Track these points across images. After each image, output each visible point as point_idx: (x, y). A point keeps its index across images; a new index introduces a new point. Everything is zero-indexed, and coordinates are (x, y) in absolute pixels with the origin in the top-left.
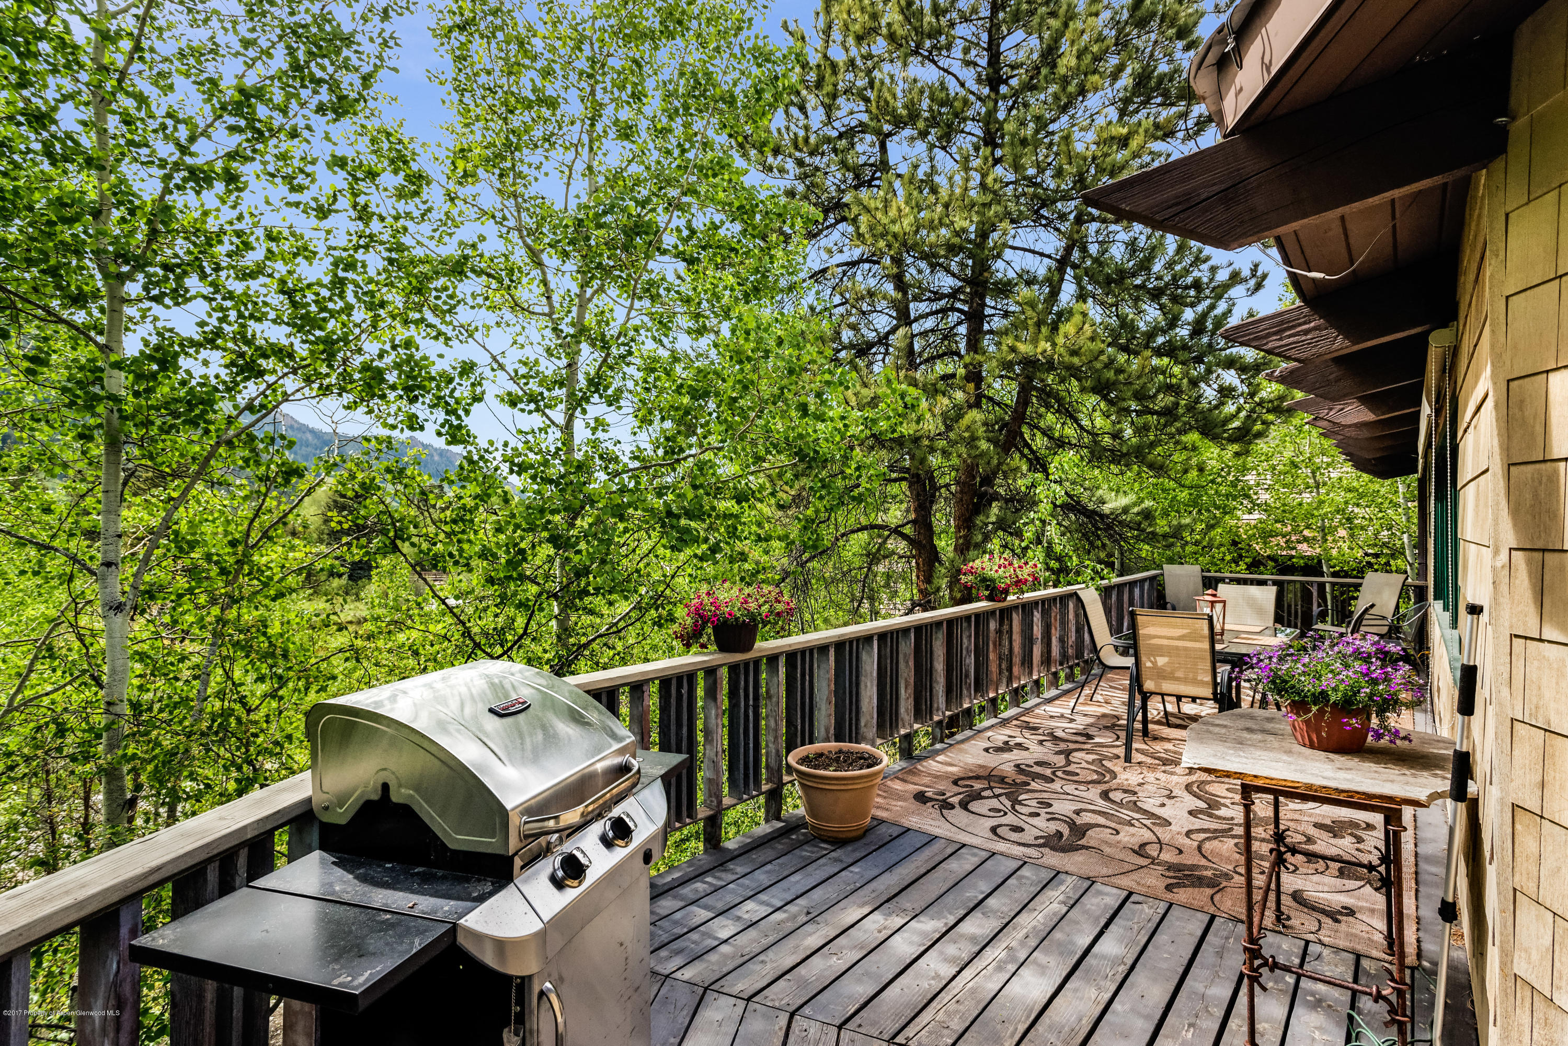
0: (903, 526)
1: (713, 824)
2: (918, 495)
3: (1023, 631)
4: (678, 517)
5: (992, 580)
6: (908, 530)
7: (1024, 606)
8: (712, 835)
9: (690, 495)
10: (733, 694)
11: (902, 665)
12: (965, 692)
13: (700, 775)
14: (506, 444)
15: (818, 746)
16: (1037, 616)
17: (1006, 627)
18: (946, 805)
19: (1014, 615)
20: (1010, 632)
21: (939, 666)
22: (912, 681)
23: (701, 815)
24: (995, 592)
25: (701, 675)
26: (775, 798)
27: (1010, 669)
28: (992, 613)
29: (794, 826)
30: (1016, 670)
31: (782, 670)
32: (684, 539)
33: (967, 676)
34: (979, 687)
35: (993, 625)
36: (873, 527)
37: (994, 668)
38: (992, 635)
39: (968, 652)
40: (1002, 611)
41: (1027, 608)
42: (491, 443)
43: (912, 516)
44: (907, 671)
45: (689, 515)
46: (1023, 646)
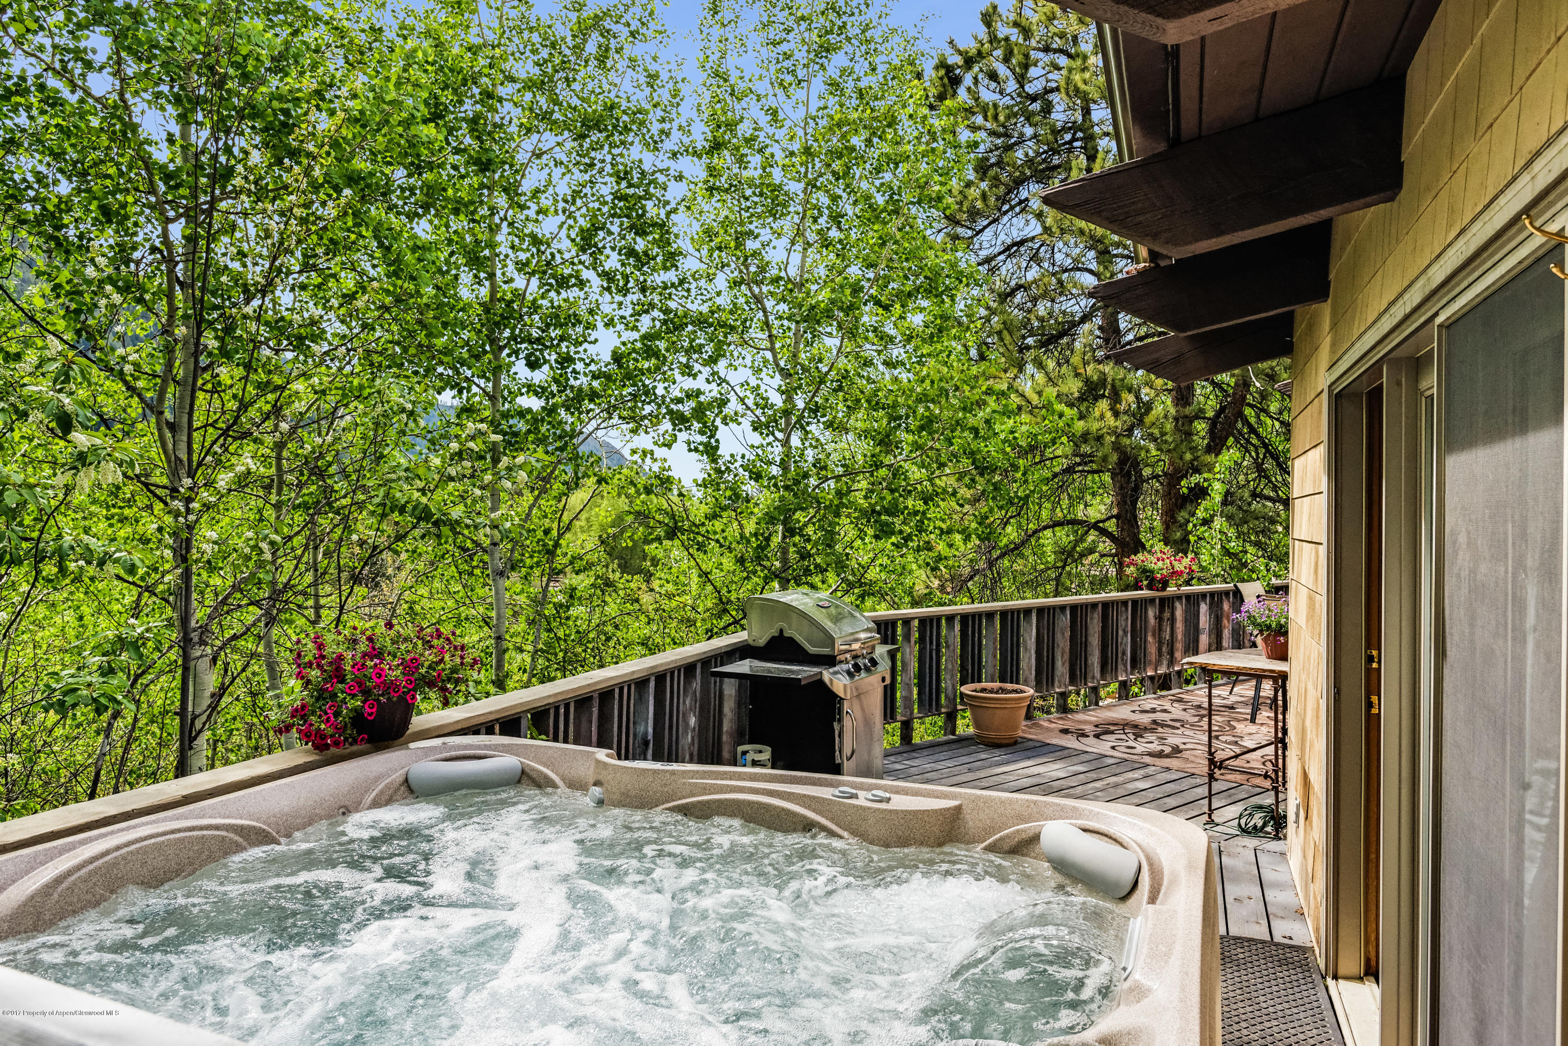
0: (1104, 521)
1: (907, 727)
2: (1121, 488)
3: (1186, 621)
4: (879, 514)
5: (1152, 572)
6: (1111, 526)
7: (1188, 597)
8: (906, 737)
9: (889, 498)
10: (921, 640)
11: (1058, 636)
12: (1120, 667)
13: (898, 695)
14: (743, 457)
15: (984, 685)
16: (1204, 608)
17: (1167, 615)
18: (1084, 735)
19: (1178, 605)
20: (1173, 619)
21: (1095, 641)
22: (1067, 650)
23: (899, 717)
24: (1157, 582)
25: (899, 623)
26: (951, 717)
27: (1171, 653)
28: (1152, 600)
29: (964, 741)
30: (1178, 655)
31: (957, 627)
32: (884, 532)
33: (1124, 653)
34: (1136, 663)
35: (1151, 613)
36: (1073, 522)
37: (1152, 649)
38: (1152, 621)
39: (1125, 632)
40: (1162, 600)
41: (1193, 600)
42: (732, 456)
43: (1115, 511)
44: (1063, 642)
45: (888, 512)
46: (1186, 633)
